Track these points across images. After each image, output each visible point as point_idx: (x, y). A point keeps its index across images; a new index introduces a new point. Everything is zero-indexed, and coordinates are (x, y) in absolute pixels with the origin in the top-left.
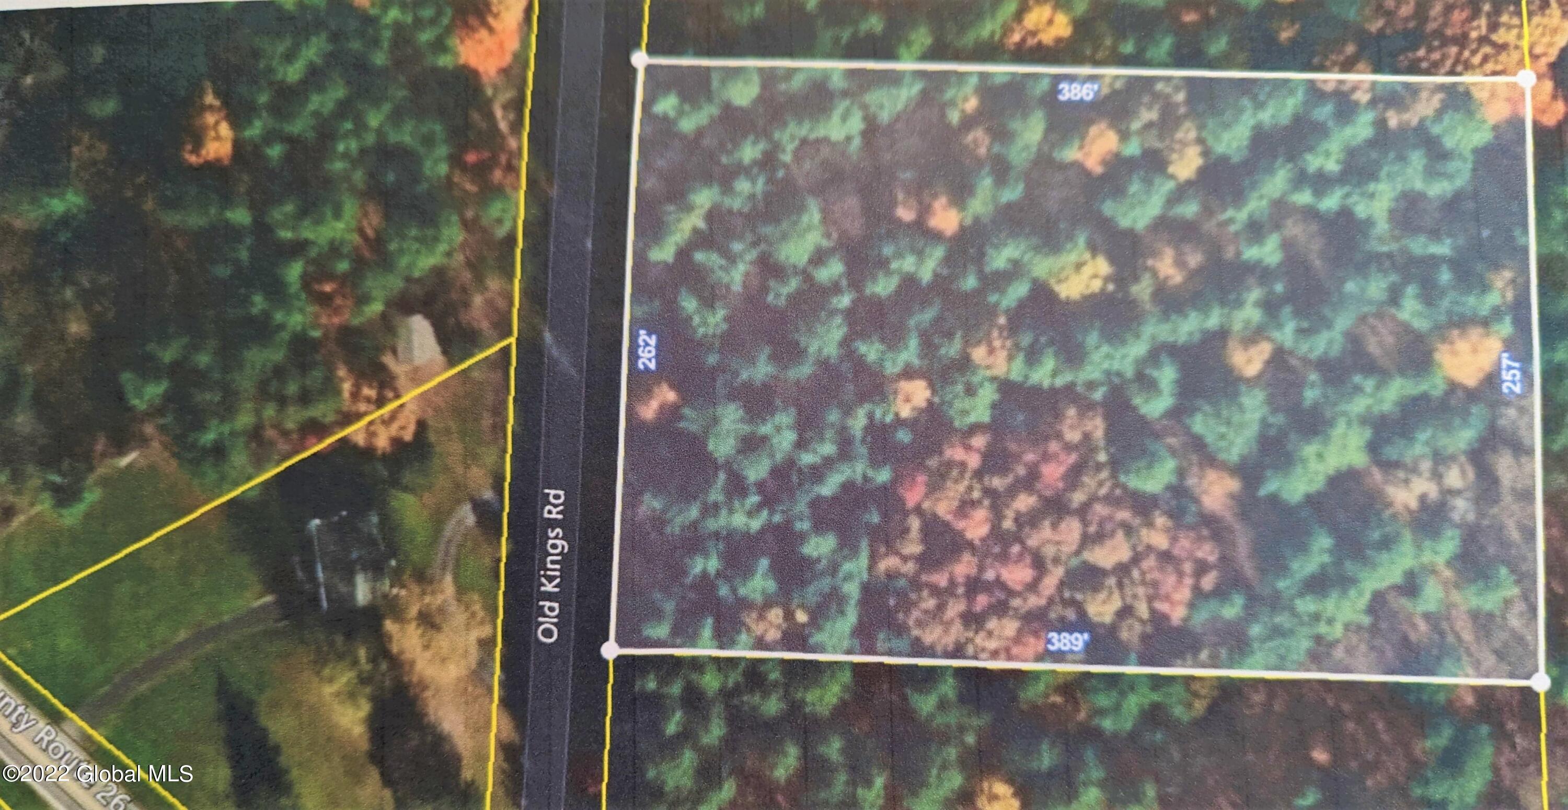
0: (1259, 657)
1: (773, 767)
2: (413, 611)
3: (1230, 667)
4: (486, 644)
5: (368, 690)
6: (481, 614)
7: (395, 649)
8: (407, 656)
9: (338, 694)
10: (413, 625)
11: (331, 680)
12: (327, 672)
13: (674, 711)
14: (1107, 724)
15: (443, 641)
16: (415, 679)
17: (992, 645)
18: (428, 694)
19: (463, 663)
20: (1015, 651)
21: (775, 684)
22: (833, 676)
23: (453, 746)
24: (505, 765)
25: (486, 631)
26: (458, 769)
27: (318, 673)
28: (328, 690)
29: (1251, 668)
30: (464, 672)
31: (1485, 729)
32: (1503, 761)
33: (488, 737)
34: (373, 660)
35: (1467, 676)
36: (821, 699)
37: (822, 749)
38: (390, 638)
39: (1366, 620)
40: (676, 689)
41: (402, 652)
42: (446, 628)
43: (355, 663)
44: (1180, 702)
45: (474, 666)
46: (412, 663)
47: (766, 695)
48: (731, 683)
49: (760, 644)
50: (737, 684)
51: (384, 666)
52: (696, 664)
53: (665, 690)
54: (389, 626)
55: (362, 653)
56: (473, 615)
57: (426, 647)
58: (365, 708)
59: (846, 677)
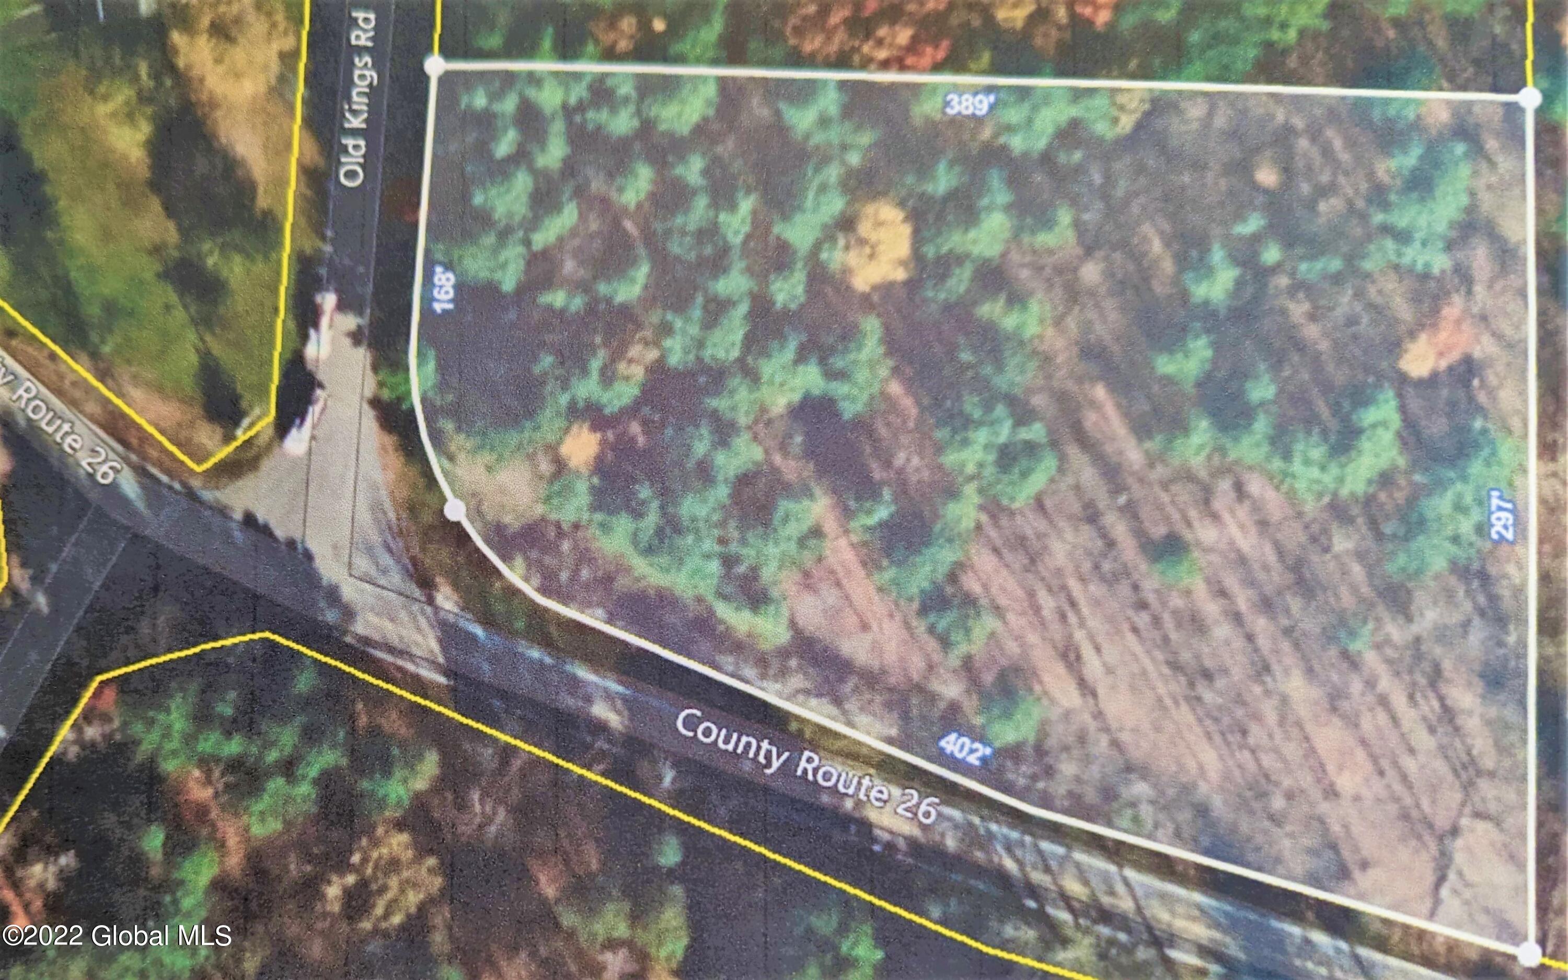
0: (1198, 66)
1: (621, 190)
2: (205, 22)
3: (1164, 78)
4: (288, 58)
5: (149, 110)
6: (282, 24)
7: (181, 63)
8: (195, 72)
9: (113, 115)
10: (205, 37)
11: (105, 98)
12: (102, 89)
13: (505, 130)
14: (1017, 143)
15: (238, 55)
16: (204, 97)
17: (882, 54)
18: (219, 114)
19: (262, 78)
20: (909, 61)
21: (626, 100)
22: (695, 89)
23: (248, 172)
24: (309, 193)
25: (288, 43)
26: (253, 199)
27: (92, 93)
28: (103, 109)
29: (1188, 79)
30: (262, 89)
31: (1460, 148)
32: (1481, 183)
33: (288, 162)
34: (156, 76)
35: (1441, 89)
36: (680, 115)
37: (679, 170)
38: (176, 52)
39: (1325, 26)
40: (509, 105)
41: (189, 67)
42: (242, 40)
43: (136, 78)
44: (1104, 117)
45: (273, 82)
46: (202, 80)
47: (614, 110)
48: (573, 100)
49: (610, 55)
50: (581, 102)
51: (168, 83)
52: (533, 79)
53: (497, 107)
54: (177, 38)
55: (143, 69)
56: (274, 25)
57: (218, 61)
58: (145, 129)
59: (711, 91)
